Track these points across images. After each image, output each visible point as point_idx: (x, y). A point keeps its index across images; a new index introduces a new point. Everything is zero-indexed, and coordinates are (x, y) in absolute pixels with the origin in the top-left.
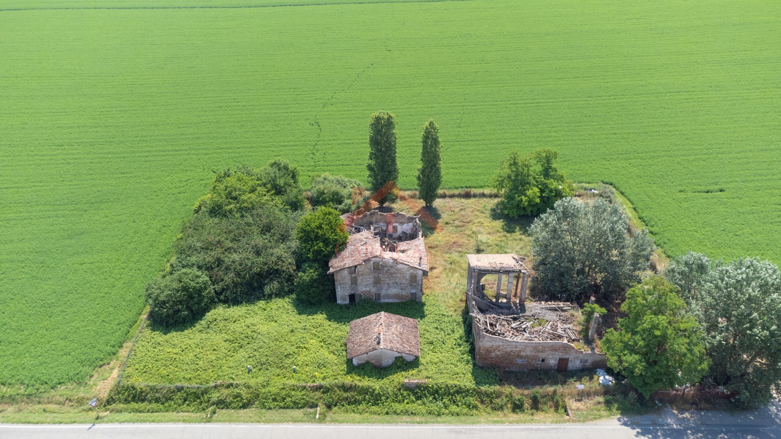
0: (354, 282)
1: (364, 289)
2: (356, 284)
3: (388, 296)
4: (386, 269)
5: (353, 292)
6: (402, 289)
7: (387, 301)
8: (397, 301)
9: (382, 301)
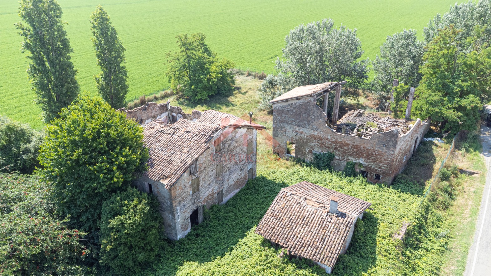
0: (196, 188)
1: (207, 193)
2: (198, 190)
3: (229, 190)
4: (227, 145)
5: (194, 207)
6: (241, 170)
7: (229, 197)
8: (237, 191)
9: (225, 200)
